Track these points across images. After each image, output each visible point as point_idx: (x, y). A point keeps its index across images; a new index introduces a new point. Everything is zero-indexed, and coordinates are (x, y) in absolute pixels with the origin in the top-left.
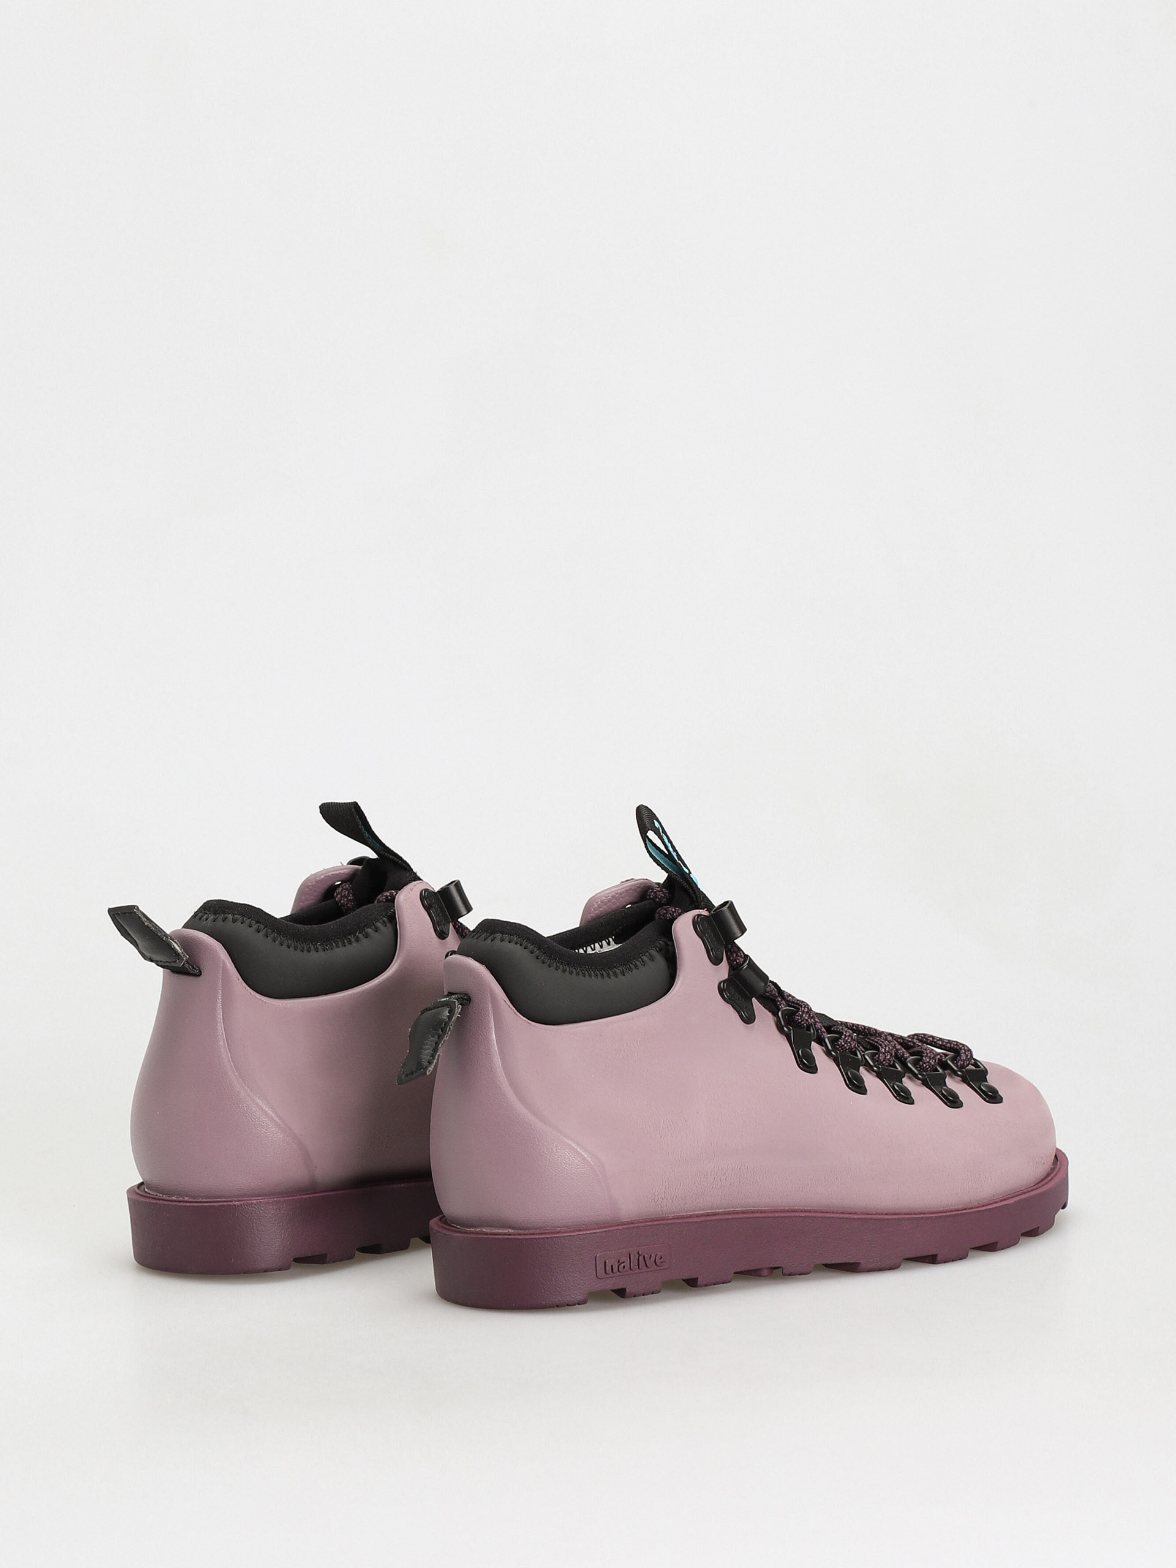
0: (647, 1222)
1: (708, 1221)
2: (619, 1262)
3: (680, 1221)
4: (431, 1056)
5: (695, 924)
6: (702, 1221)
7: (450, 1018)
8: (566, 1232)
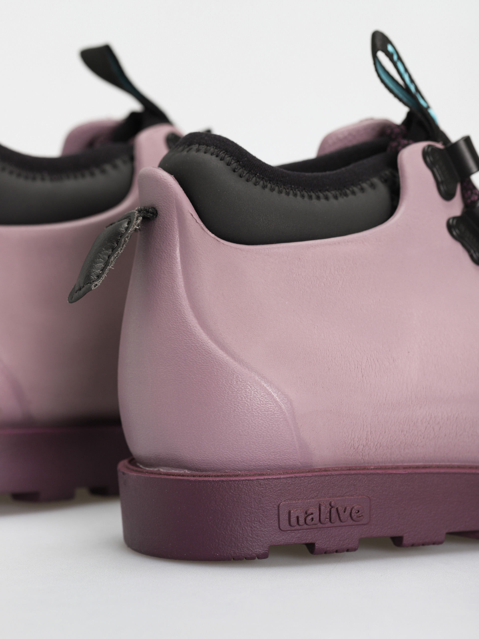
0: (344, 470)
1: (416, 473)
2: (306, 513)
3: (383, 471)
4: (101, 270)
5: (425, 154)
6: (409, 474)
7: (127, 229)
8: (246, 475)
